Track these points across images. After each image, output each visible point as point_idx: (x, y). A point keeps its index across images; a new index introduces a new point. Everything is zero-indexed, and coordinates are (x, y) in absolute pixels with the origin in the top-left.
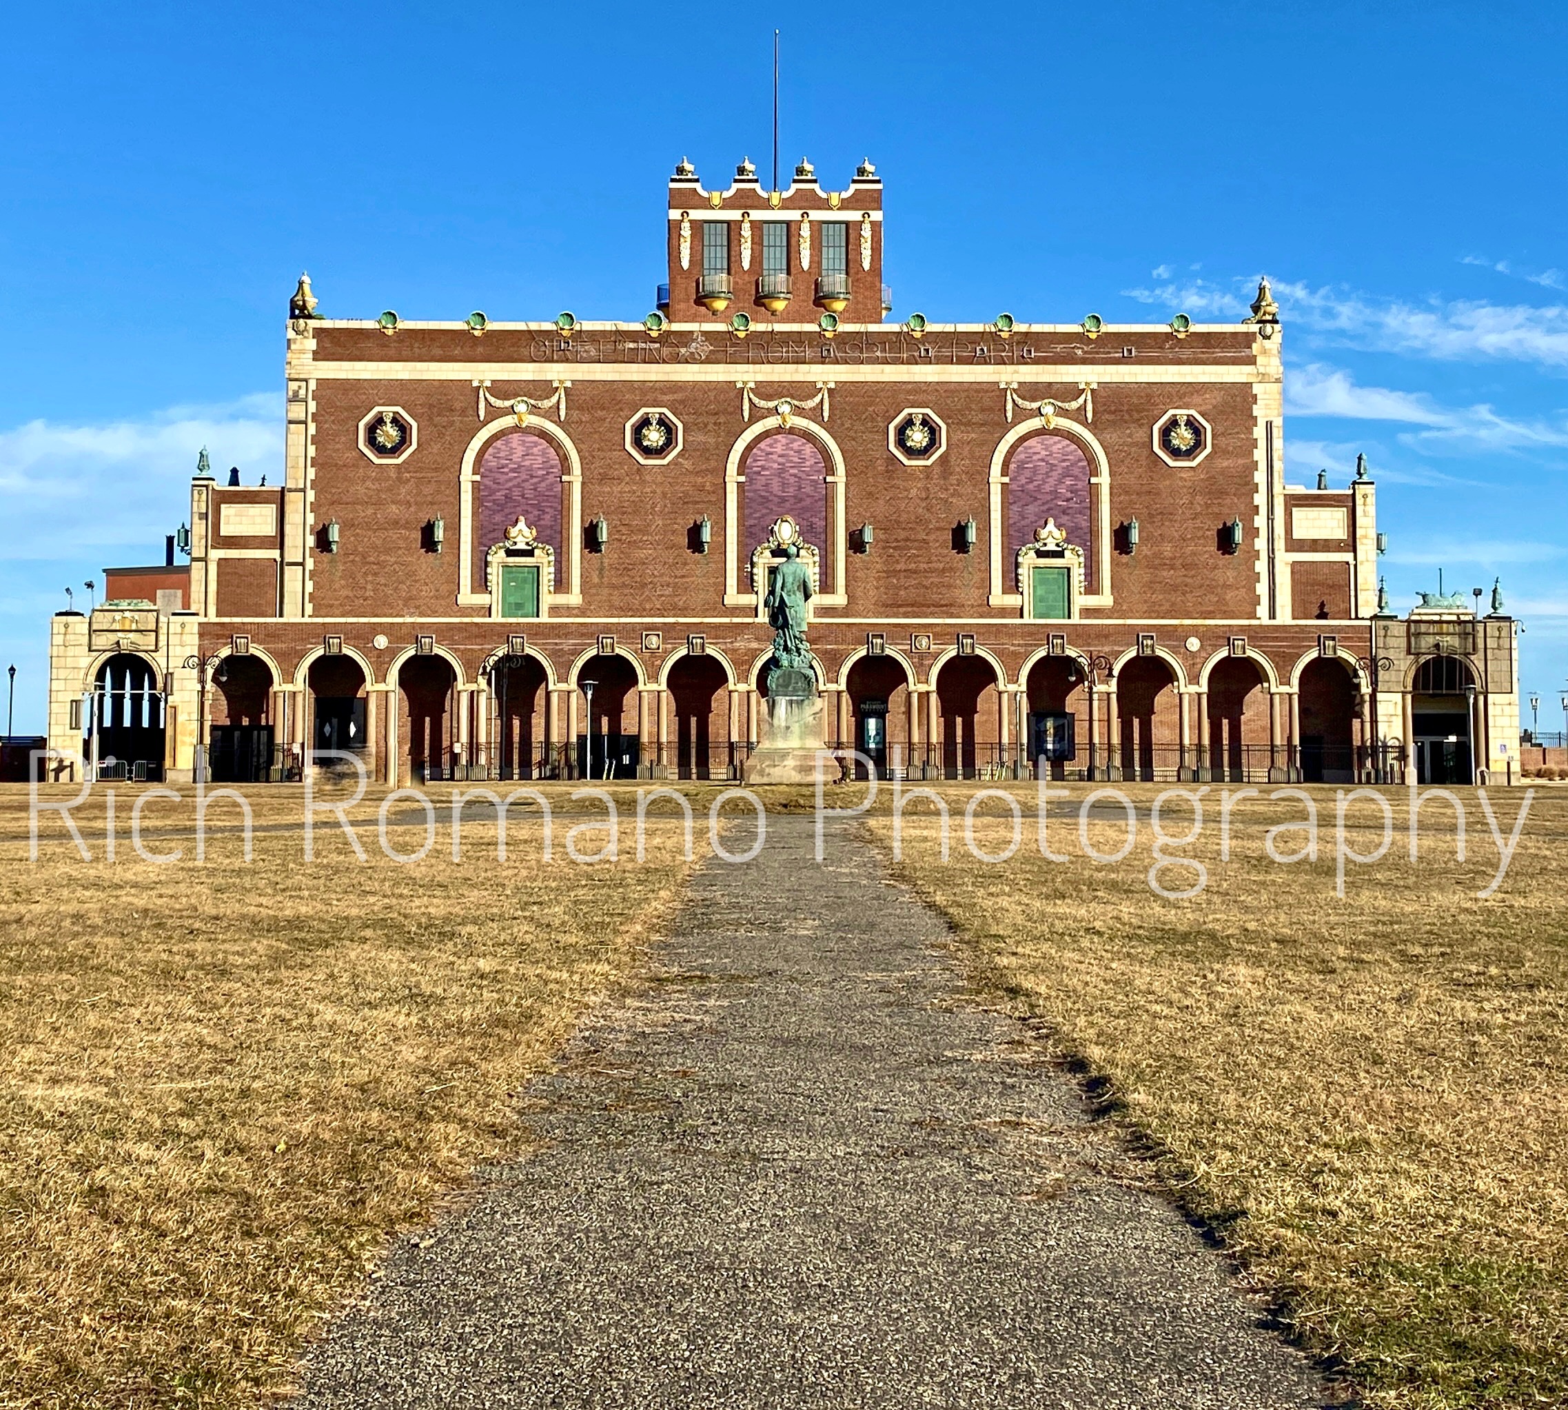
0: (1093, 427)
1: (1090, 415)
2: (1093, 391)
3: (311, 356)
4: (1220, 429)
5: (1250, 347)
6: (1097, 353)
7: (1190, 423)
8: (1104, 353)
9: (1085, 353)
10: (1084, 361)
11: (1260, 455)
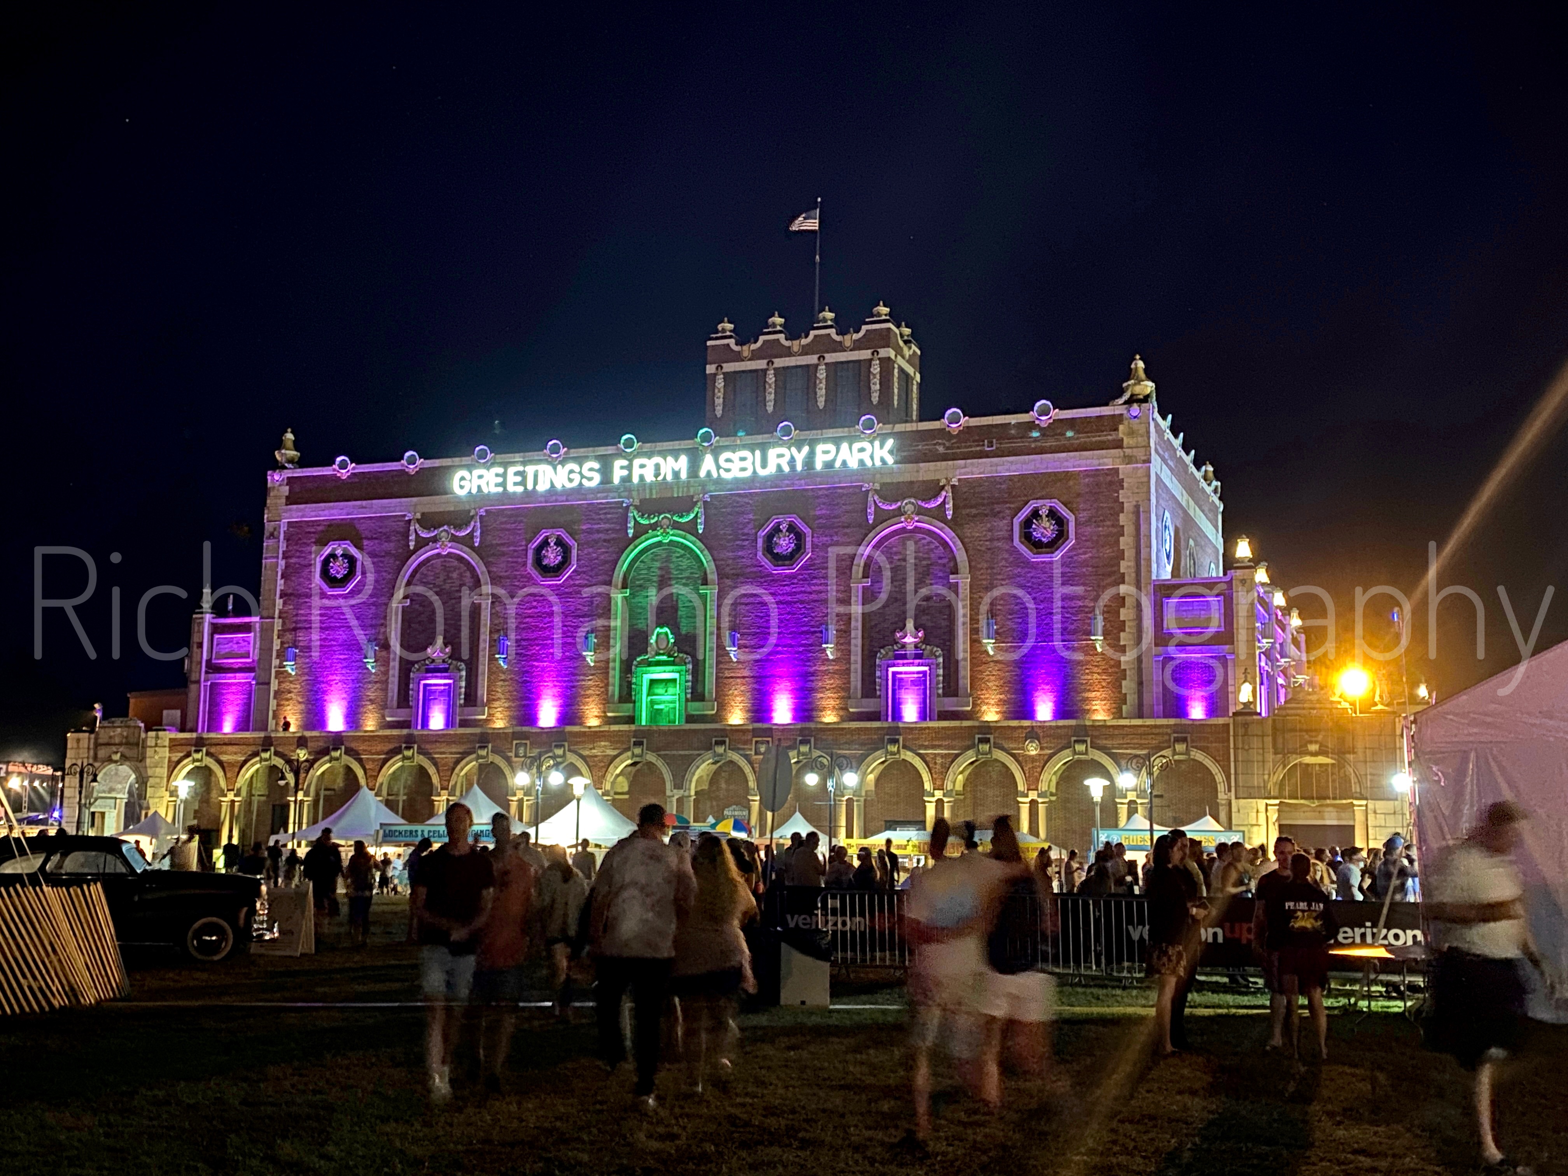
0: (954, 524)
1: (950, 514)
2: (953, 487)
3: (284, 500)
4: (1082, 519)
5: (1116, 429)
6: (958, 448)
7: (1053, 514)
8: (966, 447)
9: (948, 448)
10: (945, 458)
11: (1126, 542)
